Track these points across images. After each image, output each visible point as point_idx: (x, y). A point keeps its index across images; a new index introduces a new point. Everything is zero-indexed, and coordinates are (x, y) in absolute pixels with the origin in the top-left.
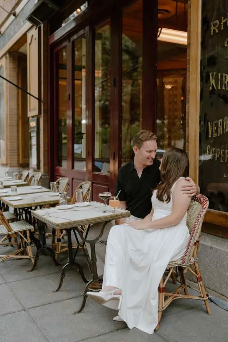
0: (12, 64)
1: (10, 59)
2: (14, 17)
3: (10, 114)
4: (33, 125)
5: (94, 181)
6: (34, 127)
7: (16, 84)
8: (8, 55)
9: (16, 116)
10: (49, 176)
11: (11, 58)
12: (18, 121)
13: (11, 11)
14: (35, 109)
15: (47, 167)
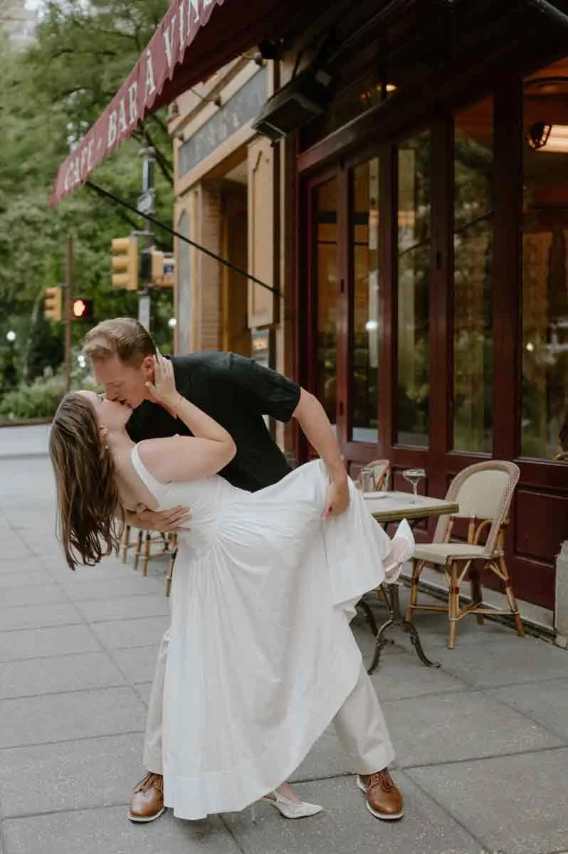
0: (207, 208)
1: (204, 197)
2: (216, 108)
3: (204, 321)
4: (260, 345)
5: (397, 465)
6: (262, 351)
7: (216, 252)
8: (199, 189)
9: (217, 324)
10: (295, 457)
11: (207, 194)
12: (221, 334)
13: (209, 95)
14: (265, 310)
15: (290, 438)
